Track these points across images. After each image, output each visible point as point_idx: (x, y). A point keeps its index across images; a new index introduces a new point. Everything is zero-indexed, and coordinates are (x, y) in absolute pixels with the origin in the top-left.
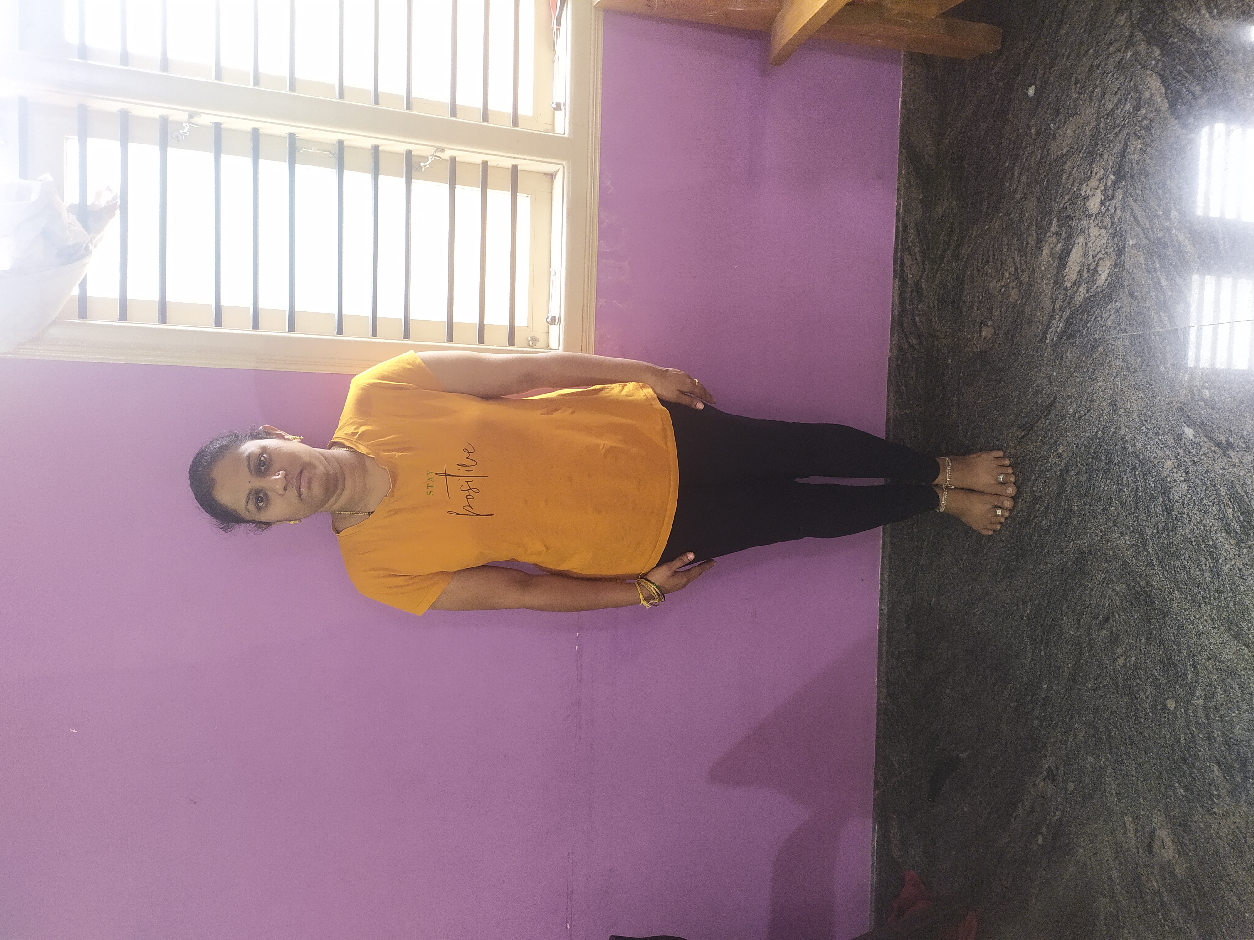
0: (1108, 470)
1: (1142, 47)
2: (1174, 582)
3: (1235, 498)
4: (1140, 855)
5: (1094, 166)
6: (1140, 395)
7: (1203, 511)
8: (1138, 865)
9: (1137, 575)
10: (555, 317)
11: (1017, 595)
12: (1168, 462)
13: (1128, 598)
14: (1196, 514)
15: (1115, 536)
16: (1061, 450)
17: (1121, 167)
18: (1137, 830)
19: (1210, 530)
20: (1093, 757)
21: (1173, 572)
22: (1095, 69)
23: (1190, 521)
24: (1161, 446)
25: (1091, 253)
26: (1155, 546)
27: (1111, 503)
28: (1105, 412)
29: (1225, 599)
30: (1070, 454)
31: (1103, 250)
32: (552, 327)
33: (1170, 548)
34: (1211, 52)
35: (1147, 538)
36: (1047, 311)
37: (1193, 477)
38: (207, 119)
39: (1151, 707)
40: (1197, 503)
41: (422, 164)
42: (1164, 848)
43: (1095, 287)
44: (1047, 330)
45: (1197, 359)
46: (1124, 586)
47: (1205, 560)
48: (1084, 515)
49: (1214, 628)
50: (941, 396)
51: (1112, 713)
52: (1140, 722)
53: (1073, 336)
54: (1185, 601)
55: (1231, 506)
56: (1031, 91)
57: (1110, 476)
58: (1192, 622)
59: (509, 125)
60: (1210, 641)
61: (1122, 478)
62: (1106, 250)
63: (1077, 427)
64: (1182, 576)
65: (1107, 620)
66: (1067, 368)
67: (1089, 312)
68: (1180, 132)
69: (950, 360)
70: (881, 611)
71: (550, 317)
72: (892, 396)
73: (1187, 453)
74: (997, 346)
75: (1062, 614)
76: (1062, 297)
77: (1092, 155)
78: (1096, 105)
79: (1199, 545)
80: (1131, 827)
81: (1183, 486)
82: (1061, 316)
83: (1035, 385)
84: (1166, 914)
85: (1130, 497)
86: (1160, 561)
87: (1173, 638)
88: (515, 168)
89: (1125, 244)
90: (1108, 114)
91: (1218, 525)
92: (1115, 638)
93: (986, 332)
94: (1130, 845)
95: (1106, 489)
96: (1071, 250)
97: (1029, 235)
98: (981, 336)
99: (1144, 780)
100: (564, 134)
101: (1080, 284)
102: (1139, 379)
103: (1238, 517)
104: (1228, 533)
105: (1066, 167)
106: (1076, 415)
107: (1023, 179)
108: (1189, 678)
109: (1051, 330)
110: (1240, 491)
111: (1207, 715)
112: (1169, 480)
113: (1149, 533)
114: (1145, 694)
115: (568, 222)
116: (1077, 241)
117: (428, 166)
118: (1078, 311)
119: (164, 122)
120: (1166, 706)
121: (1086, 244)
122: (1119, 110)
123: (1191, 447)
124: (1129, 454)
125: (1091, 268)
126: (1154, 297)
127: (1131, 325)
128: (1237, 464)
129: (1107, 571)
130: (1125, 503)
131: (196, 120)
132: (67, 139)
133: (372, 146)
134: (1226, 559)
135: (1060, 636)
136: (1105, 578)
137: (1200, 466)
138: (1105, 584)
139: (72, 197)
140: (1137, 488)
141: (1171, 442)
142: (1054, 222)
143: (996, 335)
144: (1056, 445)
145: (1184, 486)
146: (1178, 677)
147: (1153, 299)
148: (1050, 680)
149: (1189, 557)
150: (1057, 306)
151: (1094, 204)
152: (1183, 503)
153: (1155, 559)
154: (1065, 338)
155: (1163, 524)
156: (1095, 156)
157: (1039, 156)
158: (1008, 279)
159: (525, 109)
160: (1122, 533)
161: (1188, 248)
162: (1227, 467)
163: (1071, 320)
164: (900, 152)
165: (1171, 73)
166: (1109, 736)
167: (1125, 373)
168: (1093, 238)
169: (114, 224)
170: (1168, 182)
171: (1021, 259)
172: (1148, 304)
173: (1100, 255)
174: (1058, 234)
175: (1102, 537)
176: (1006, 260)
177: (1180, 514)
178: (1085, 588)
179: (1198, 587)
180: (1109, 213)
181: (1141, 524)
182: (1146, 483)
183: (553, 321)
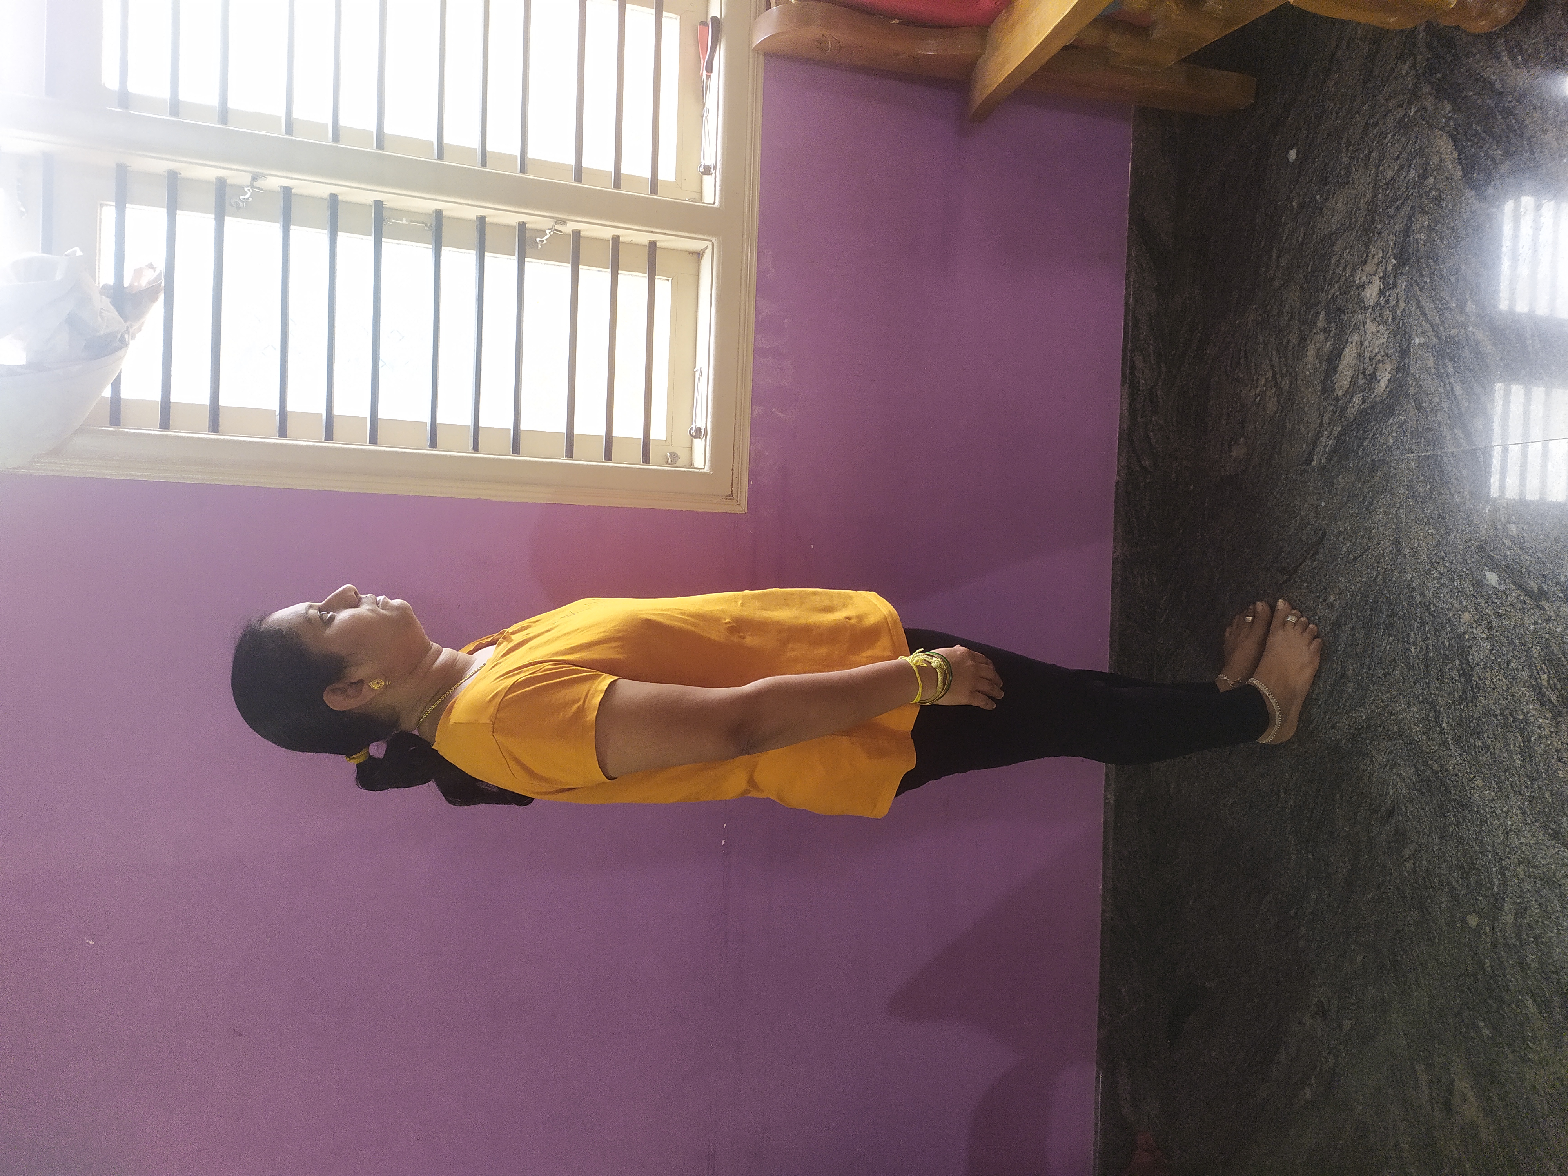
0: (1391, 623)
1: (1429, 103)
2: (1475, 765)
3: (1550, 659)
4: (1435, 1113)
5: (1371, 247)
6: (1429, 531)
7: (1510, 677)
8: (1432, 1126)
9: (1428, 757)
10: (700, 428)
11: (1278, 781)
12: (1466, 614)
13: (1417, 786)
14: (1502, 681)
15: (1400, 708)
16: (1332, 598)
17: (1403, 249)
18: (1431, 1084)
19: (1520, 701)
20: (1374, 987)
21: (1473, 754)
22: (1371, 128)
23: (1493, 689)
24: (1456, 594)
25: (1367, 355)
26: (1451, 720)
27: (1395, 666)
28: (1386, 551)
29: (1539, 788)
30: (1343, 604)
31: (1382, 350)
32: (696, 441)
33: (1470, 723)
34: (1514, 107)
35: (1440, 711)
36: (1313, 426)
37: (1498, 634)
38: (275, 181)
39: (1448, 925)
40: (1502, 667)
41: (538, 240)
42: (1465, 1104)
43: (1373, 396)
44: (1313, 449)
45: (1502, 487)
46: (1414, 769)
47: (1513, 738)
48: (1362, 681)
49: (1526, 824)
50: (1181, 531)
51: (1398, 931)
52: (1433, 943)
53: (1345, 456)
54: (1489, 790)
55: (1546, 670)
56: (1292, 155)
57: (1393, 632)
58: (1498, 817)
59: (646, 193)
60: (1521, 841)
61: (1409, 635)
62: (1387, 351)
63: (1351, 570)
64: (1484, 758)
65: (1391, 813)
66: (1338, 497)
67: (1366, 427)
68: (1477, 205)
69: (1192, 487)
70: (1107, 801)
71: (694, 429)
72: (1119, 531)
73: (1490, 604)
74: (1251, 469)
75: (1334, 805)
76: (1332, 408)
77: (1368, 233)
78: (1372, 172)
79: (1506, 719)
80: (1424, 1078)
81: (1485, 644)
82: (1331, 432)
83: (1298, 517)
85: (1419, 659)
86: (1458, 740)
87: (1474, 837)
88: (653, 244)
89: (1410, 343)
90: (1387, 184)
91: (1529, 694)
92: (1401, 836)
93: (1238, 452)
94: (1422, 1101)
95: (1388, 648)
96: (1344, 348)
97: (1290, 332)
98: (1231, 456)
99: (1440, 1017)
100: (714, 203)
101: (1354, 393)
102: (1429, 511)
103: (1555, 684)
104: (1542, 704)
105: (1336, 248)
106: (1350, 556)
107: (1283, 263)
108: (1495, 888)
109: (1317, 450)
110: (1556, 651)
111: (1519, 936)
112: (1467, 637)
113: (1443, 703)
114: (1440, 907)
115: (717, 311)
116: (1350, 340)
117: (545, 242)
118: (1352, 426)
119: (221, 185)
120: (1467, 923)
121: (1362, 344)
122: (1402, 178)
123: (1494, 596)
124: (1417, 604)
125: (1368, 372)
126: (1446, 410)
127: (1419, 444)
128: (1552, 618)
129: (1391, 752)
130: (1413, 666)
131: (260, 183)
132: (102, 205)
133: (477, 217)
134: (1540, 737)
135: (1331, 834)
136: (1388, 760)
137: (1506, 620)
138: (1388, 768)
139: (106, 276)
140: (1427, 647)
141: (1469, 589)
142: (1321, 316)
143: (1249, 456)
144: (1325, 592)
145: (1487, 645)
146: (1481, 885)
147: (1445, 411)
148: (1320, 890)
149: (1494, 734)
150: (1326, 420)
151: (1371, 293)
152: (1485, 667)
153: (1450, 737)
154: (1335, 459)
155: (1460, 693)
156: (1371, 234)
157: (1302, 235)
158: (1264, 386)
159: (667, 173)
160: (1409, 703)
161: (1488, 348)
162: (1540, 622)
163: (1343, 437)
164: (1130, 229)
165: (1466, 133)
166: (1395, 961)
167: (1411, 503)
168: (1369, 336)
169: (157, 310)
170: (1463, 267)
171: (1279, 362)
172: (1439, 418)
173: (1379, 357)
174: (1325, 331)
175: (1384, 709)
176: (1261, 364)
177: (1482, 680)
178: (1363, 772)
179: (1506, 772)
180: (1390, 305)
181: (1433, 692)
182: (1438, 640)
183: (698, 433)
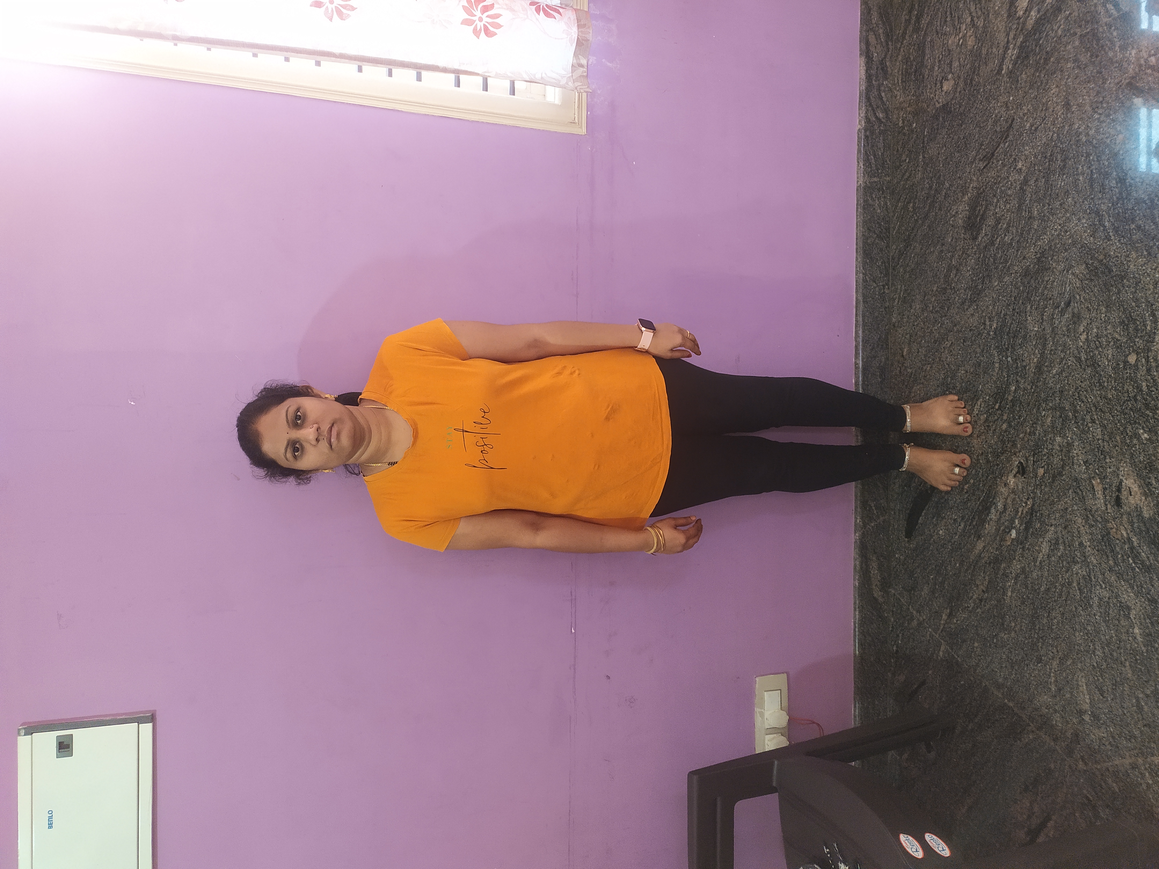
0: (1064, 165)
2: (1130, 244)
4: (1109, 511)
6: (1091, 87)
8: (1107, 521)
9: (1095, 252)
11: (984, 314)
13: (1088, 276)
15: (1073, 224)
16: (1020, 165)
18: (1105, 489)
20: (1060, 437)
21: (1129, 235)
26: (1111, 218)
27: (1068, 196)
28: (1059, 114)
30: (1028, 165)
33: (1125, 214)
35: (1103, 215)
36: (1002, 45)
39: (1113, 369)
42: (1131, 495)
43: (1045, 5)
44: (1003, 61)
46: (1084, 265)
48: (1044, 216)
50: (907, 161)
51: (1077, 388)
52: (1103, 386)
53: (1027, 57)
54: (1141, 258)
57: (1066, 171)
58: (1149, 275)
61: (1077, 169)
63: (1033, 139)
64: (1137, 236)
65: (1068, 304)
66: (1022, 89)
67: (1041, 30)
69: (915, 125)
72: (861, 165)
74: (958, 94)
75: (1026, 315)
76: (1015, 27)
80: (1099, 488)
82: (1016, 44)
83: (994, 116)
84: (1136, 557)
86: (1116, 230)
87: (1131, 296)
92: (1077, 318)
93: (947, 86)
94: (1099, 506)
95: (1063, 184)
98: (942, 91)
99: (1110, 439)
101: (1031, 9)
106: (1033, 128)
108: (1148, 328)
109: (1006, 61)
112: (1121, 152)
113: (1105, 208)
114: (1107, 359)
118: (1031, 33)
120: (1128, 362)
124: (1083, 144)
127: (1080, 26)
129: (1067, 260)
130: (1081, 190)
135: (1024, 337)
136: (1066, 266)
138: (1065, 272)
140: (1092, 171)
141: (1121, 116)
143: (956, 85)
144: (1016, 162)
146: (1138, 330)
148: (1017, 381)
149: (1143, 216)
150: (1011, 36)
153: (1111, 231)
154: (1019, 62)
155: (1118, 195)
158: (965, 30)
160: (1079, 220)
163: (1024, 44)
166: (1076, 411)
171: (976, 9)
175: (1061, 230)
176: (962, 14)
178: (1047, 282)
181: (1097, 203)
182: (1100, 164)
